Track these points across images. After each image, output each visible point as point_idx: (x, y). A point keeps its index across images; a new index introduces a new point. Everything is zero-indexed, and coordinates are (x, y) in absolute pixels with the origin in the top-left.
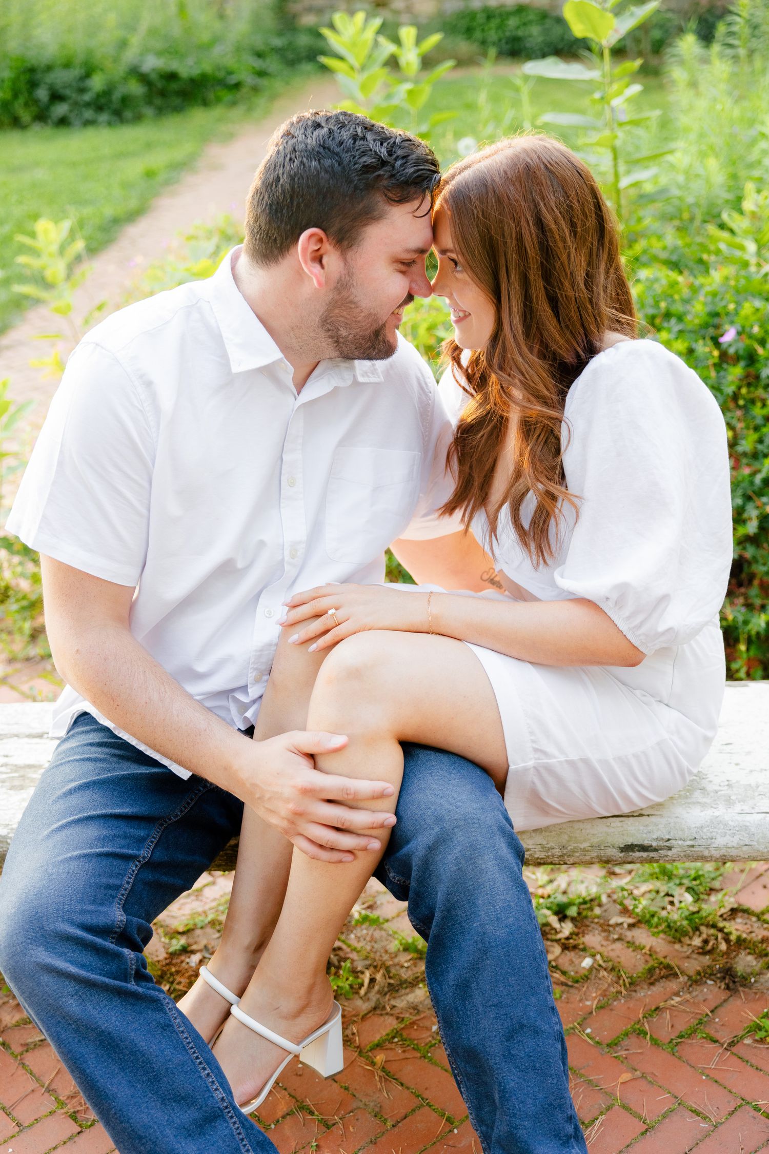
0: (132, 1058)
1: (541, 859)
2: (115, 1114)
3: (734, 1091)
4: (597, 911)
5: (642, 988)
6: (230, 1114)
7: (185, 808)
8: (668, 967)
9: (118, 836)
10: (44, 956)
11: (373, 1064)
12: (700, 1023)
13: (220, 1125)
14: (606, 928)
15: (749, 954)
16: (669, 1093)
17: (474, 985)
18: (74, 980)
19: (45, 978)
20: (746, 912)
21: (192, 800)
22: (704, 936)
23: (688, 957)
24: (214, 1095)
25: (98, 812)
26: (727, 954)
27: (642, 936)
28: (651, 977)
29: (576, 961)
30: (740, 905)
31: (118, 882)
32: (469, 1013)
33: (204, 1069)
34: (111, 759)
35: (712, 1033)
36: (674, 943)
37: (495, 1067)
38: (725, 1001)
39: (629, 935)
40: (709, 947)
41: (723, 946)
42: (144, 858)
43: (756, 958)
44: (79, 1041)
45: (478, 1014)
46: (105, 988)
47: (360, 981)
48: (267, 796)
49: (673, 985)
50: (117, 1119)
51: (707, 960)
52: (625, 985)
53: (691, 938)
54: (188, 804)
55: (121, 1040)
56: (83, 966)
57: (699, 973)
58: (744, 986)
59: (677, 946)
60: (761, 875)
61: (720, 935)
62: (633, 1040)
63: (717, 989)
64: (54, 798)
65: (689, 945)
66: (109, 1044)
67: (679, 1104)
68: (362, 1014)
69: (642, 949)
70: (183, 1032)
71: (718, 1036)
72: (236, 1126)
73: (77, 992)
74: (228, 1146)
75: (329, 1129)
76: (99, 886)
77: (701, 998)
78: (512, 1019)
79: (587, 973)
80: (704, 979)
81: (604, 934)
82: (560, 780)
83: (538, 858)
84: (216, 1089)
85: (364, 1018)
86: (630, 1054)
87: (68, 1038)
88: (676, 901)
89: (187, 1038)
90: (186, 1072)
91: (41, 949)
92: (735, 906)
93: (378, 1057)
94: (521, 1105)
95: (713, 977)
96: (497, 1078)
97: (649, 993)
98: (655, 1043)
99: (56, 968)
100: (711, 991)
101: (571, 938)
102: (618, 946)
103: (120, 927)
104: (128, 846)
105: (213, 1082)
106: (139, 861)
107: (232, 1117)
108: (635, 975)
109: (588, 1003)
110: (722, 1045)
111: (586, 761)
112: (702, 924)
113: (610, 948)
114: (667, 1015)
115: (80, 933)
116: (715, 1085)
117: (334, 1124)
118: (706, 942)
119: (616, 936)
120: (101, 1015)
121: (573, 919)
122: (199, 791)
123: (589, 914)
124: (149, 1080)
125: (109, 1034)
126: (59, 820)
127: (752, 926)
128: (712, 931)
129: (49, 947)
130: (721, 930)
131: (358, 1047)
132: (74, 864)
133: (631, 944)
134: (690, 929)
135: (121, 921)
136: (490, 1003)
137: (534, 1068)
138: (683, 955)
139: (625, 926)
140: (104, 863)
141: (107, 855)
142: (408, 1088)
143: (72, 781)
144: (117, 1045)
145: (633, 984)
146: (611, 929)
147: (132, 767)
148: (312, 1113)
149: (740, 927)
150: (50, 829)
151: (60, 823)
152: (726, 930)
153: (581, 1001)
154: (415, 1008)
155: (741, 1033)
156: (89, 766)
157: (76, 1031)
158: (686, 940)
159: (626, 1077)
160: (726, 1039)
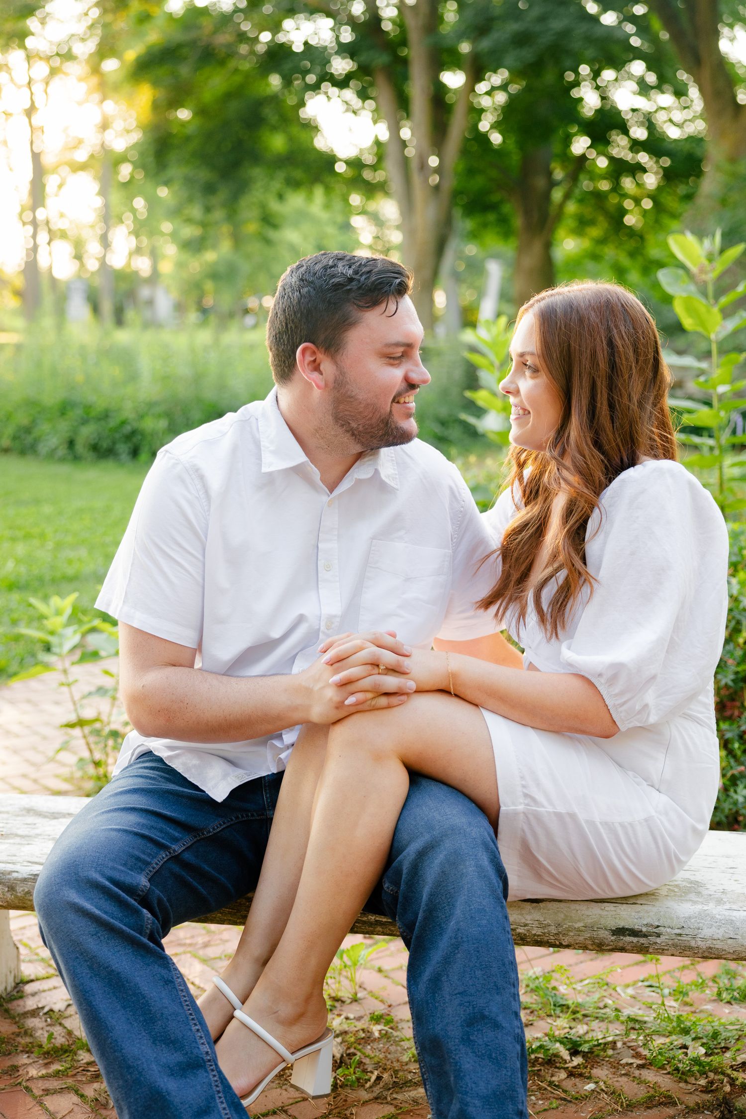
0: (134, 998)
1: (539, 936)
2: (111, 1043)
4: (610, 1052)
5: (639, 1110)
6: (212, 1068)
7: (218, 827)
8: (670, 1097)
9: (155, 828)
10: (74, 897)
13: (201, 1073)
14: (616, 1066)
17: (444, 978)
18: (96, 922)
19: (71, 916)
21: (224, 823)
22: (711, 1079)
23: (691, 1093)
25: (142, 807)
26: (729, 1094)
27: (649, 1075)
28: (650, 1102)
29: (580, 1085)
31: (149, 860)
32: (437, 1005)
34: (160, 779)
36: (680, 1082)
37: (453, 1048)
39: (636, 1072)
40: (713, 1088)
41: (728, 1088)
42: (174, 851)
44: (91, 977)
45: (444, 1003)
46: (122, 935)
47: (367, 1077)
49: (670, 1111)
50: (111, 1048)
51: (708, 1097)
52: (622, 1106)
53: (697, 1079)
54: (221, 825)
55: (127, 981)
56: (105, 911)
57: (697, 1105)
59: (682, 1085)
61: (726, 1080)
65: (694, 1084)
66: (117, 983)
69: (646, 1083)
70: (182, 991)
72: (215, 1079)
73: (97, 932)
74: (205, 1091)
76: (130, 855)
78: (474, 1008)
79: (587, 1094)
80: (702, 1110)
81: (613, 1070)
83: (535, 935)
84: (203, 1044)
85: (365, 1103)
88: (689, 1051)
90: (179, 1021)
91: (73, 891)
94: (473, 1085)
95: (710, 1109)
96: (454, 1059)
97: (645, 1114)
99: (83, 908)
101: (579, 1068)
102: (624, 1079)
103: (143, 891)
104: (163, 837)
106: (170, 853)
108: (634, 1100)
109: (583, 1114)
111: (573, 816)
112: (711, 1071)
113: (615, 1080)
115: (107, 883)
118: (711, 1083)
119: (623, 1072)
120: (114, 957)
121: (584, 1055)
123: (602, 1054)
124: (145, 1020)
125: (118, 973)
128: (721, 1077)
129: (80, 891)
130: (728, 1076)
132: (114, 834)
133: (636, 1079)
134: (697, 1073)
135: (145, 887)
136: (456, 992)
137: (490, 1057)
138: (686, 1091)
139: (635, 1065)
140: (140, 840)
141: (143, 836)
143: (124, 787)
144: (123, 986)
145: (631, 1106)
146: (620, 1067)
150: (99, 812)
151: (108, 809)
152: (733, 1077)
153: (576, 1112)
154: (415, 1101)
156: (140, 780)
157: (91, 968)
158: (692, 1080)
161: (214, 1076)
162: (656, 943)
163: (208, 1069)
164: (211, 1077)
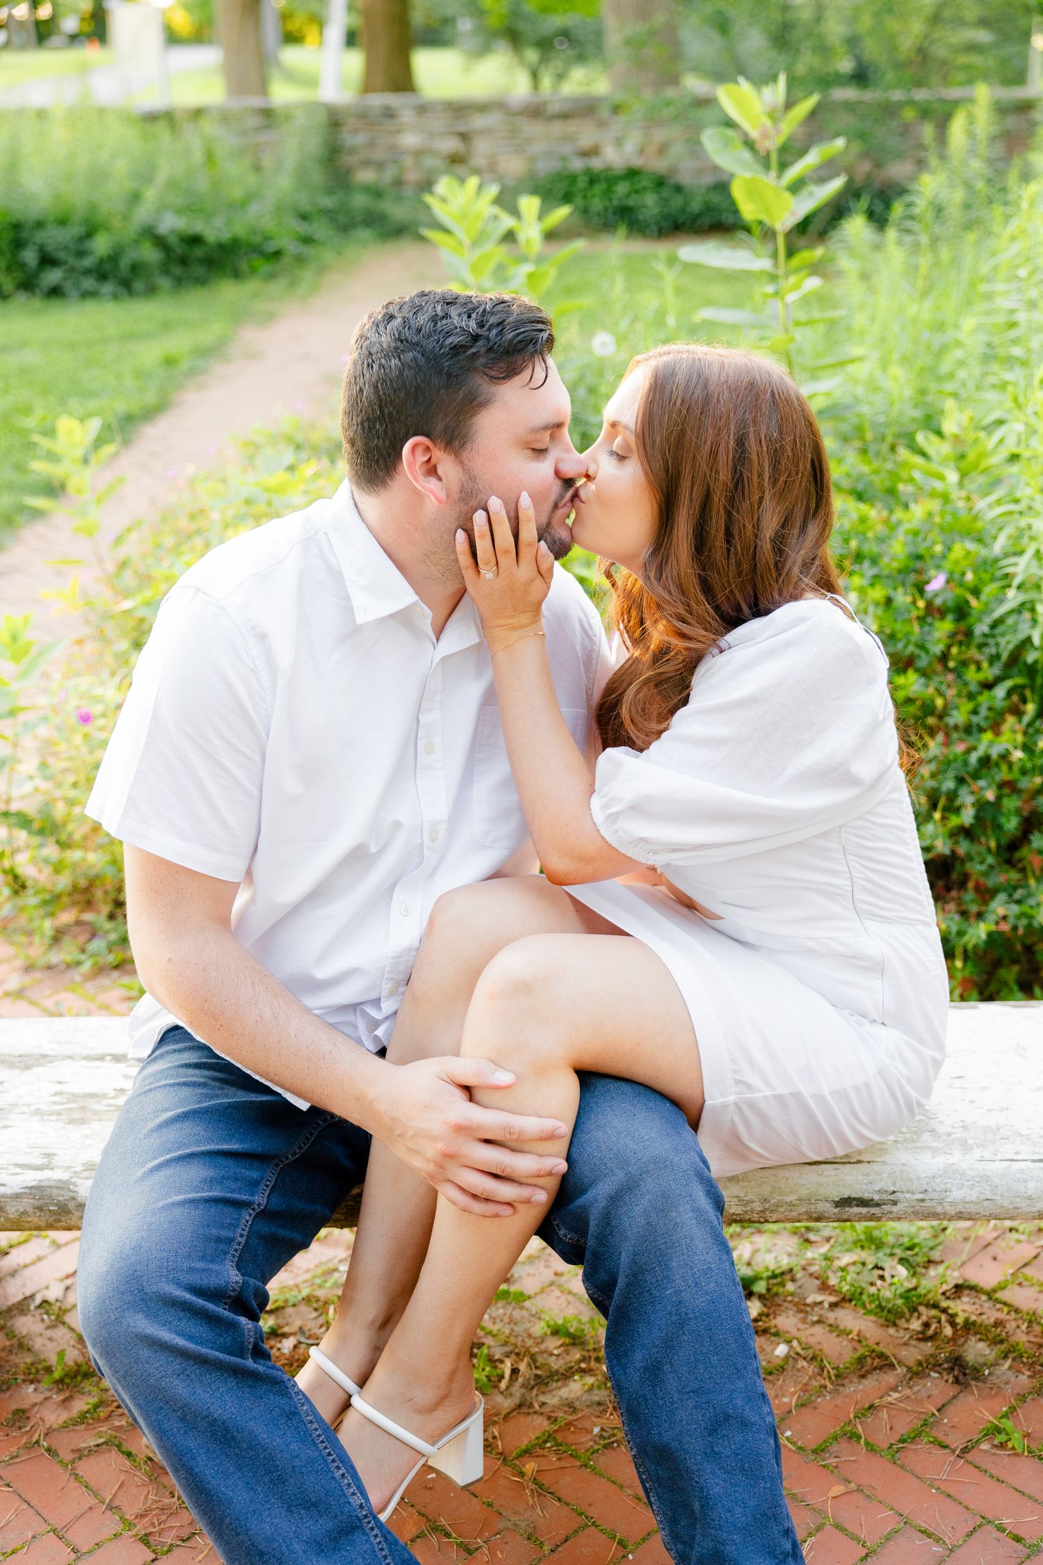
0: (251, 1454)
1: (737, 1215)
2: (230, 1524)
3: (971, 1507)
4: (790, 1287)
5: (851, 1382)
6: (370, 1525)
7: (305, 1144)
8: (882, 1356)
9: (228, 1178)
10: (144, 1325)
11: (521, 1474)
12: (924, 1425)
14: (802, 1307)
15: (980, 1340)
16: (892, 1509)
17: (668, 1367)
18: (181, 1355)
19: (145, 1353)
20: (973, 1288)
21: (311, 1134)
22: (924, 1318)
23: (905, 1344)
24: (351, 1501)
25: (203, 1148)
26: (953, 1340)
27: (848, 1318)
28: (862, 1367)
29: (768, 1349)
30: (966, 1280)
31: (230, 1234)
32: (660, 1402)
33: (338, 1468)
34: (213, 1083)
35: (941, 1436)
36: (888, 1326)
37: (695, 1468)
38: (954, 1397)
39: (831, 1316)
40: (931, 1332)
41: (948, 1331)
42: (259, 1205)
43: (989, 1346)
44: (186, 1433)
45: (672, 1403)
46: (218, 1366)
47: (499, 1371)
48: (410, 1133)
49: (889, 1378)
50: (232, 1530)
51: (928, 1347)
52: (830, 1378)
53: (908, 1321)
54: (308, 1139)
55: (237, 1431)
56: (191, 1338)
57: (920, 1363)
58: (976, 1379)
59: (892, 1331)
60: (989, 1245)
61: (943, 1317)
62: (844, 1445)
63: (943, 1383)
64: (145, 1131)
65: (906, 1329)
66: (223, 1436)
67: (905, 1523)
68: (504, 1412)
69: (848, 1334)
70: (311, 1422)
71: (948, 1440)
73: (185, 1370)
75: (471, 1555)
76: (207, 1239)
77: (924, 1394)
78: (715, 1408)
79: (782, 1364)
80: (927, 1371)
81: (801, 1315)
82: (764, 1118)
83: (733, 1214)
84: (353, 1494)
85: (507, 1417)
86: (841, 1462)
87: (172, 1429)
88: (887, 1275)
89: (316, 1430)
90: (317, 1472)
91: (140, 1316)
92: (960, 1282)
93: (527, 1466)
94: (728, 1515)
95: (937, 1368)
96: (697, 1483)
97: (860, 1387)
98: (871, 1448)
99: (160, 1340)
100: (936, 1386)
101: (760, 1320)
102: (818, 1329)
103: (235, 1290)
104: (240, 1190)
105: (349, 1485)
106: (254, 1209)
107: (372, 1529)
108: (841, 1366)
109: (786, 1400)
110: (954, 1451)
111: (796, 1095)
112: (920, 1304)
113: (809, 1332)
114: (884, 1414)
115: (188, 1296)
116: (948, 1500)
117: (477, 1549)
118: (926, 1325)
119: (815, 1318)
120: (214, 1400)
121: (761, 1297)
122: (319, 1125)
123: (781, 1290)
124: (271, 1481)
125: (223, 1423)
126: (155, 1158)
127: (981, 1306)
128: (934, 1312)
129: (151, 1314)
130: (944, 1311)
131: (501, 1454)
132: (178, 1211)
133: (833, 1327)
134: (906, 1310)
135: (236, 1282)
136: (689, 1389)
138: (899, 1341)
139: (826, 1305)
140: (213, 1210)
141: (216, 1201)
142: (568, 1504)
143: (167, 1110)
144: (233, 1438)
145: (840, 1377)
146: (809, 1309)
147: (239, 1093)
148: (448, 1535)
149: (966, 1307)
150: (144, 1169)
151: (157, 1162)
152: (950, 1311)
153: (776, 1396)
154: (571, 1406)
155: (976, 1437)
156: (187, 1092)
157: (183, 1419)
158: (902, 1323)
159: (838, 1489)
160: (958, 1443)
161: (376, 1536)
162: (891, 1212)
163: (367, 1529)
164: (372, 1539)
